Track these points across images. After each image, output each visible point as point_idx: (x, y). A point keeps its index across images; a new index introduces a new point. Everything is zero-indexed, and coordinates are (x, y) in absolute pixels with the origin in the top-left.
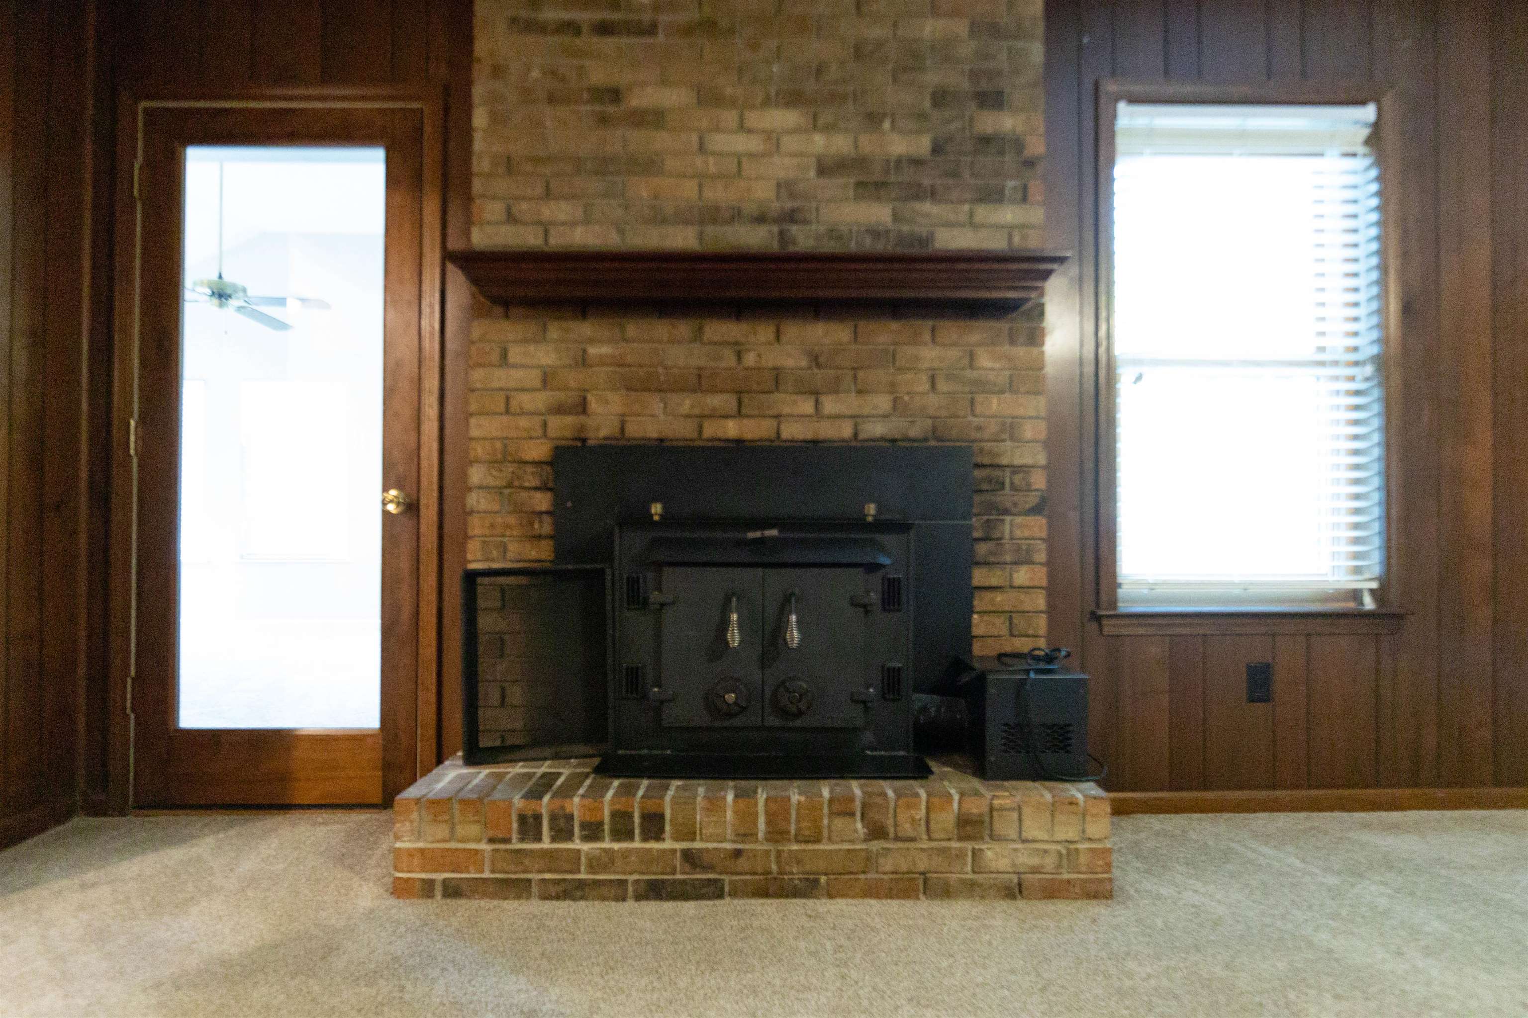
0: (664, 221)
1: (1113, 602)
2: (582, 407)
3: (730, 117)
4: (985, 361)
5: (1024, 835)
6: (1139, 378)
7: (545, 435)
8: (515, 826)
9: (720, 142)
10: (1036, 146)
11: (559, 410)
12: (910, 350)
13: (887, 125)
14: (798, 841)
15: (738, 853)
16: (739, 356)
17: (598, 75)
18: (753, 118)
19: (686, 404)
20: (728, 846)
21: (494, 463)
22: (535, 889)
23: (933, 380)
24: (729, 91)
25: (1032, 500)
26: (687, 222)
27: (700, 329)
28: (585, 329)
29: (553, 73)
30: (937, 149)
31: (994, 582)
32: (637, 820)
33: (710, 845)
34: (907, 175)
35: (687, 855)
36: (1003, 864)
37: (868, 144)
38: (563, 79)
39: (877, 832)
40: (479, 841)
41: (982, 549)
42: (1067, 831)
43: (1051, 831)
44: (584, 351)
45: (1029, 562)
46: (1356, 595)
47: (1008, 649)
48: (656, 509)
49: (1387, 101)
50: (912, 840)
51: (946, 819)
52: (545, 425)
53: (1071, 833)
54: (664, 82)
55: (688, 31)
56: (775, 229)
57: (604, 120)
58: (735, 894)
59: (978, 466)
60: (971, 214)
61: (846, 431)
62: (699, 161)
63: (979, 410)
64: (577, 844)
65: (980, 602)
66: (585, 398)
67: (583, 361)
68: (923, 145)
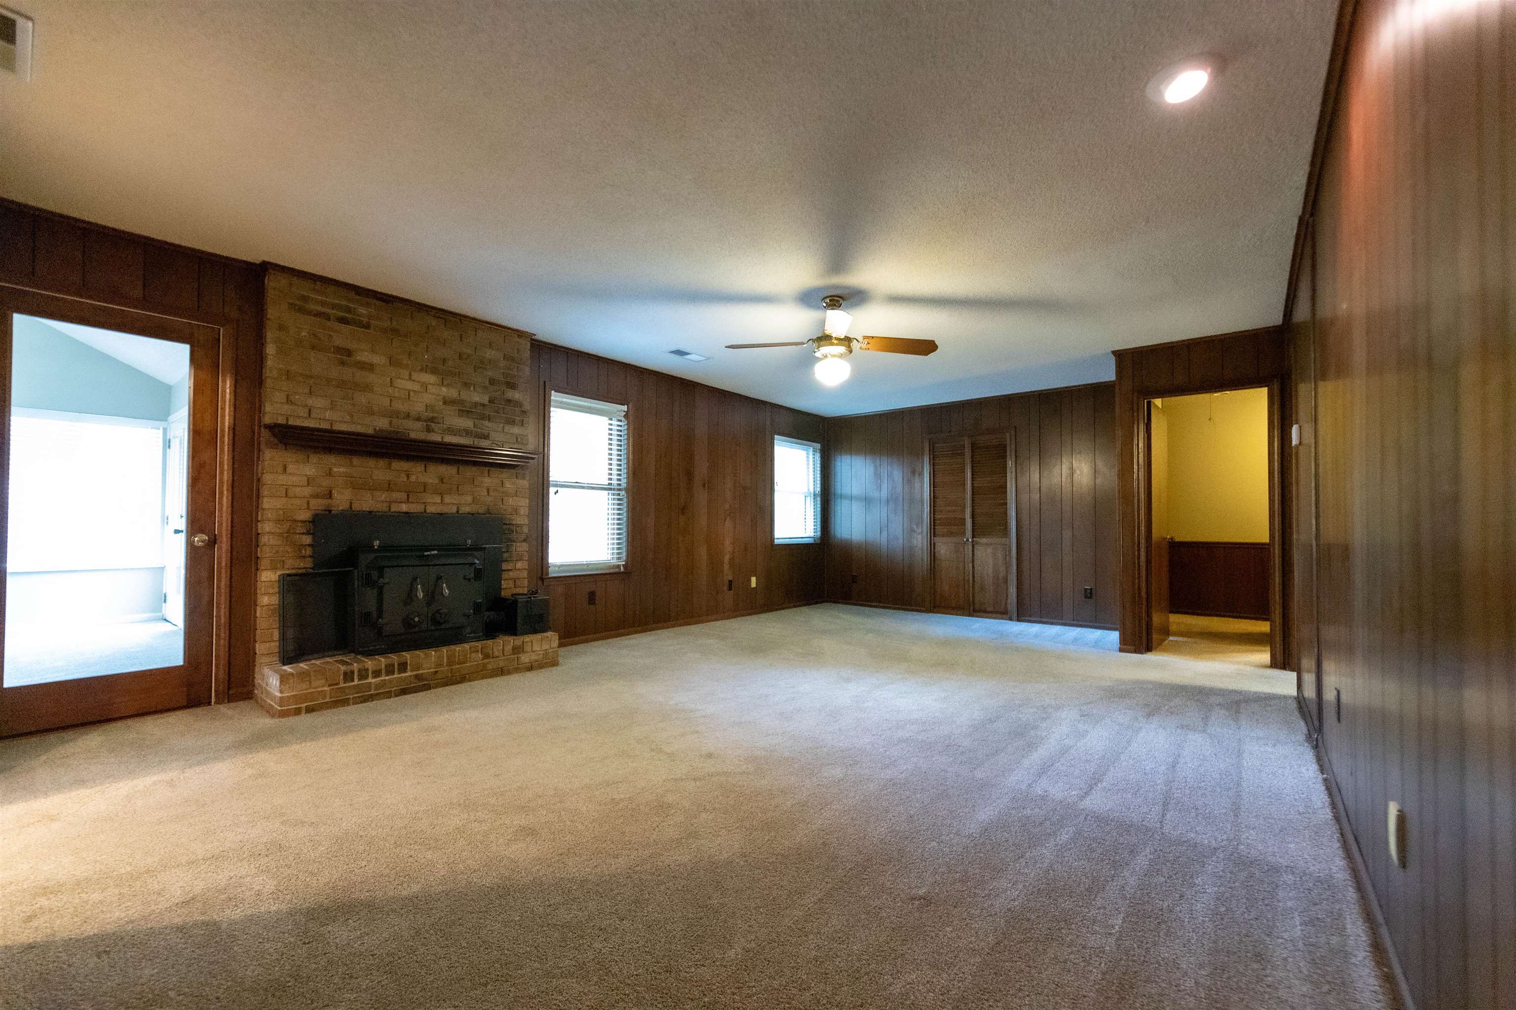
0: (373, 414)
1: (547, 573)
2: (330, 495)
3: (405, 373)
4: (508, 485)
5: (534, 650)
6: (556, 492)
7: (308, 508)
8: (342, 677)
9: (400, 383)
10: (527, 406)
11: (316, 496)
12: (480, 479)
13: (472, 388)
14: (458, 664)
15: (436, 672)
16: (408, 476)
17: (338, 342)
18: (415, 376)
19: (383, 496)
20: (432, 670)
21: (278, 521)
22: (351, 702)
23: (488, 491)
24: (405, 362)
25: (523, 537)
26: (384, 416)
27: (390, 464)
28: (331, 459)
29: (315, 335)
30: (491, 401)
31: (509, 568)
32: (396, 667)
33: (425, 671)
34: (479, 410)
35: (417, 677)
36: (527, 660)
37: (465, 395)
38: (320, 339)
39: (486, 656)
40: (323, 687)
41: (505, 555)
42: (546, 646)
43: (541, 648)
44: (330, 469)
45: (521, 560)
46: (619, 566)
47: (515, 592)
48: (376, 543)
49: (630, 405)
50: (497, 657)
51: (509, 648)
52: (308, 503)
53: (547, 647)
54: (373, 351)
55: (384, 331)
56: (425, 424)
57: (343, 363)
58: (436, 686)
59: (504, 524)
60: (503, 428)
61: (454, 510)
62: (390, 390)
63: (505, 503)
64: (370, 680)
65: (505, 575)
66: (331, 492)
67: (330, 474)
68: (485, 399)
